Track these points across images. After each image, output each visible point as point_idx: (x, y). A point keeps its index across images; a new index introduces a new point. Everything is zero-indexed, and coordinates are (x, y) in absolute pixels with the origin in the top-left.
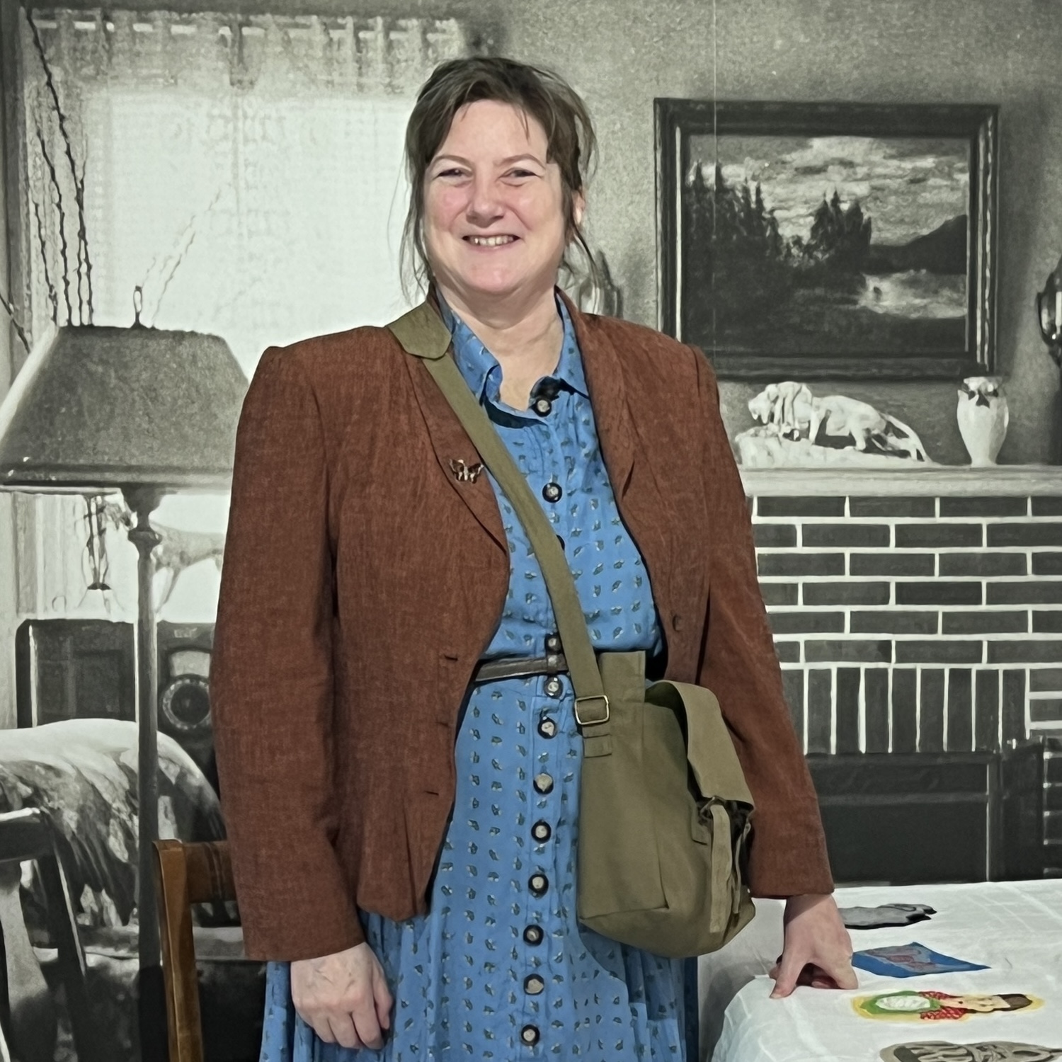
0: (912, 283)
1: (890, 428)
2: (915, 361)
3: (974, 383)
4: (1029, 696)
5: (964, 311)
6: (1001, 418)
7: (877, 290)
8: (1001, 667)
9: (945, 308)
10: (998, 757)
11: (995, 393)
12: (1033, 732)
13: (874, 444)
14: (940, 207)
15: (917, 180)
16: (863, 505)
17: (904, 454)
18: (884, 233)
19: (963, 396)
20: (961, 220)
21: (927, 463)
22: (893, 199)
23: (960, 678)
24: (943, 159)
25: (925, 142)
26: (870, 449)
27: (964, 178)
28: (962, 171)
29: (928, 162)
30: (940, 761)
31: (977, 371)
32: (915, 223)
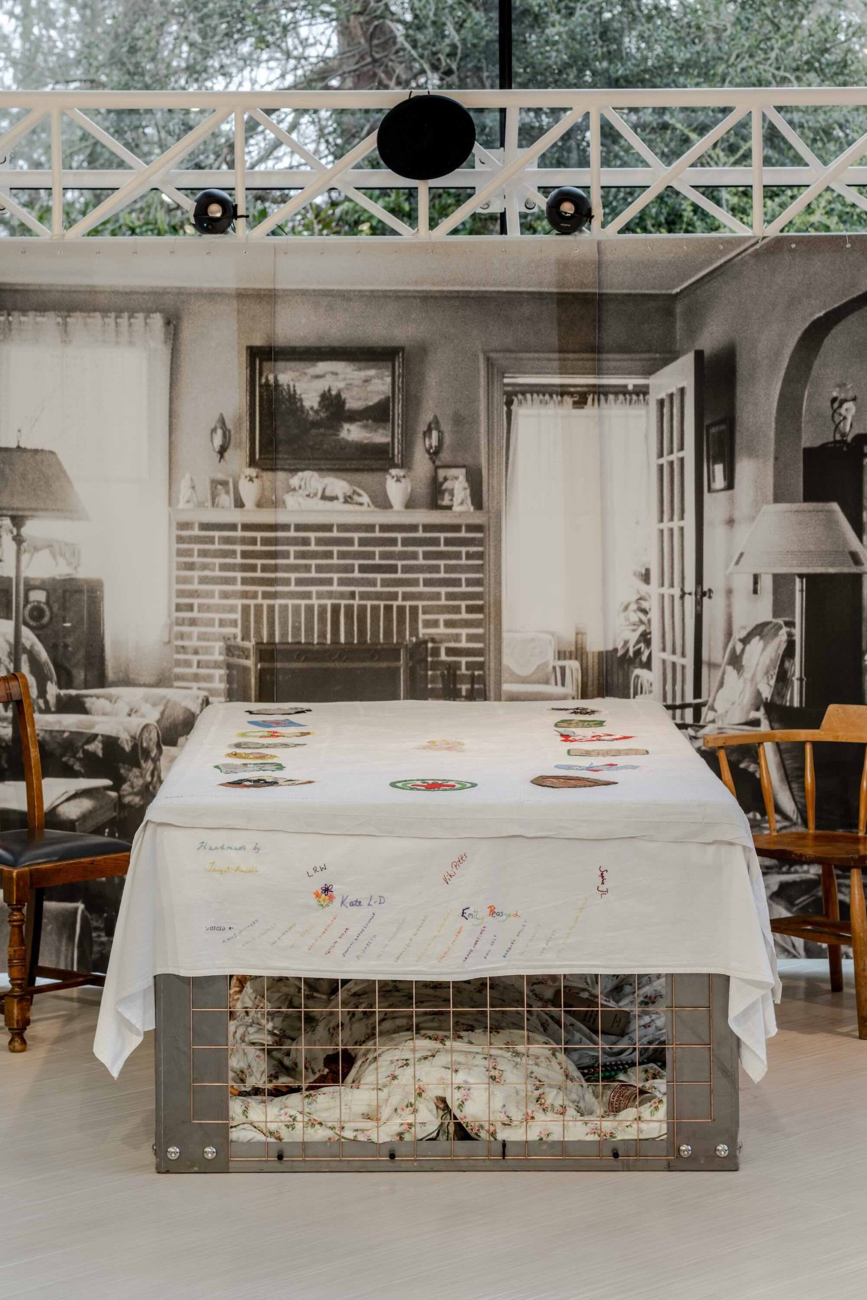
0: (365, 427)
1: (355, 492)
2: (366, 462)
3: (394, 472)
4: (421, 617)
5: (389, 439)
6: (406, 488)
7: (348, 430)
8: (408, 604)
9: (380, 437)
10: (407, 645)
11: (404, 477)
12: (424, 634)
13: (348, 499)
14: (378, 393)
15: (367, 381)
16: (343, 527)
17: (361, 504)
18: (352, 404)
19: (388, 477)
20: (387, 399)
21: (372, 508)
22: (355, 389)
23: (388, 608)
24: (380, 371)
25: (371, 363)
26: (346, 502)
27: (389, 380)
28: (388, 376)
29: (372, 372)
30: (379, 647)
31: (396, 466)
32: (366, 399)
